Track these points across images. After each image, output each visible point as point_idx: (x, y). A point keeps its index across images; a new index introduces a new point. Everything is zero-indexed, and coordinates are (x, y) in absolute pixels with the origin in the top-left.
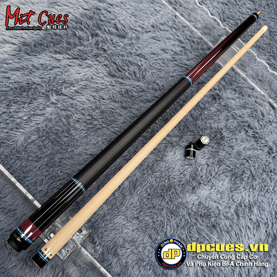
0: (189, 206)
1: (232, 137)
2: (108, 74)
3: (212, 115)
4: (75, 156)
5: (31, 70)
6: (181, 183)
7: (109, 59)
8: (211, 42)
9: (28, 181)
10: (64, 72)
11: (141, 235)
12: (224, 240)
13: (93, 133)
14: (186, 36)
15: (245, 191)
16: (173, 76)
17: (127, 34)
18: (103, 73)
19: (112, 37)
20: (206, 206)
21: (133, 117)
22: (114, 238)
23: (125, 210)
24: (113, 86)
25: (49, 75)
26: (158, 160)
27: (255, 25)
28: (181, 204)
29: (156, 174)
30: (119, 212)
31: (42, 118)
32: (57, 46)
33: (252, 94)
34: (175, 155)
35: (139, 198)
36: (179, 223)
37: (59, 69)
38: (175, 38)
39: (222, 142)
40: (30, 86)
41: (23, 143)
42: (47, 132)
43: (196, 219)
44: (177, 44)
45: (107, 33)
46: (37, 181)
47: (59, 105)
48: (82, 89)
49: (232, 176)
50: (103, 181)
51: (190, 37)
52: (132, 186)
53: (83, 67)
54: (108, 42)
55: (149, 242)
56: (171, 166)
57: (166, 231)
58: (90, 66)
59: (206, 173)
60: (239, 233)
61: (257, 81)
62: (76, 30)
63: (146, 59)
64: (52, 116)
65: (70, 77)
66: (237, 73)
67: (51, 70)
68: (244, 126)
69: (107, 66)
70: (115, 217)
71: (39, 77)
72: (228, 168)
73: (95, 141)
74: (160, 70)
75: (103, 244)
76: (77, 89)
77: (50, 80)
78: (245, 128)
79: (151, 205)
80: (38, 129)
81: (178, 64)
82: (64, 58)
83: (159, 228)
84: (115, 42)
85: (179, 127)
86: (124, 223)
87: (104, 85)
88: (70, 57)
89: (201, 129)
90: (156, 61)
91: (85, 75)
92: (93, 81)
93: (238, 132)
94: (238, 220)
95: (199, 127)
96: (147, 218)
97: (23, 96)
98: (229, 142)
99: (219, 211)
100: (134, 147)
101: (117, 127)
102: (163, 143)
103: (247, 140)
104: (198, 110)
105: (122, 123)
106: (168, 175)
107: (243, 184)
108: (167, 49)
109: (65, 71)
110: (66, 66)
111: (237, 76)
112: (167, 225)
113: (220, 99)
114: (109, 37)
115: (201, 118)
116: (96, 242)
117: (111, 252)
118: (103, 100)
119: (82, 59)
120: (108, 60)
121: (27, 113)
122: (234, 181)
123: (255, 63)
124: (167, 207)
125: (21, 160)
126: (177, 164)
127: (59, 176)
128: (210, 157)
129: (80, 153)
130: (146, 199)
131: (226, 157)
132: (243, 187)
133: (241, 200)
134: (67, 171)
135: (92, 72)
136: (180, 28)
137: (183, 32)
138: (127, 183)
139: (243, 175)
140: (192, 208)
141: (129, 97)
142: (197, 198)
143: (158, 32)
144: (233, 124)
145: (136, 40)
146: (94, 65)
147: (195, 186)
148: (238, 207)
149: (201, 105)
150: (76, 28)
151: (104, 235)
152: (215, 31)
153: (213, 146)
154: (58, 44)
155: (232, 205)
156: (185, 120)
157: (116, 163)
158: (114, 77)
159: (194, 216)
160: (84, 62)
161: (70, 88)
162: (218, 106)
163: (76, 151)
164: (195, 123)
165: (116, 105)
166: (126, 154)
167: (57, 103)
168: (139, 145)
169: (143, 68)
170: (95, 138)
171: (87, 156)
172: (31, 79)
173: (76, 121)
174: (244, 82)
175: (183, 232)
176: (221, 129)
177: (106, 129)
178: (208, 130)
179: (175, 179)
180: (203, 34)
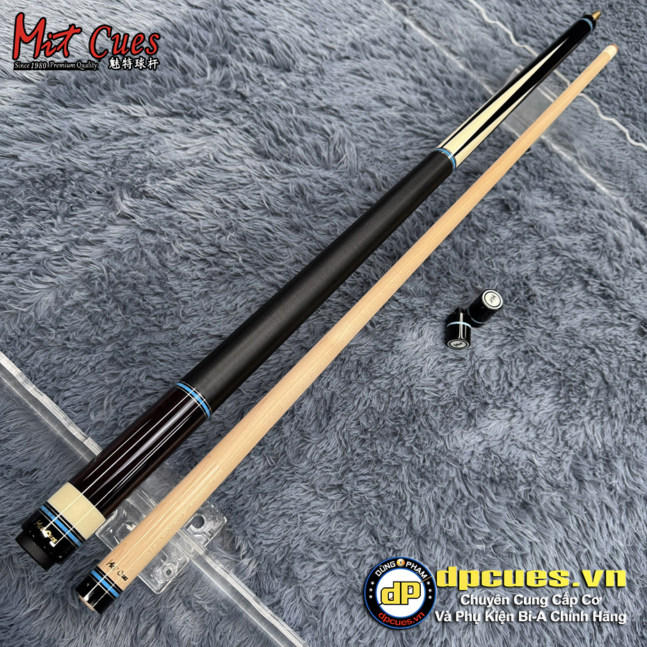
0: (463, 458)
1: (554, 296)
2: (254, 150)
3: (502, 247)
4: (182, 340)
5: (70, 139)
6: (441, 403)
7: (255, 116)
8: (489, 83)
9: (65, 399)
10: (147, 145)
11: (350, 530)
12: (553, 538)
13: (222, 287)
14: (431, 70)
15: (592, 422)
16: (407, 159)
17: (294, 63)
18: (242, 149)
19: (260, 69)
20: (504, 457)
21: (318, 250)
22: (283, 539)
23: (308, 467)
24: (267, 178)
25: (114, 152)
26: (382, 350)
27: (587, 50)
28: (444, 454)
29: (379, 381)
30: (293, 473)
31: (97, 251)
32: (130, 86)
33: (591, 199)
34: (421, 339)
35: (341, 438)
36: (442, 499)
37: (135, 138)
38: (405, 72)
39: (530, 308)
40: (67, 174)
41: (53, 309)
42: (110, 283)
43: (481, 490)
44: (411, 87)
45: (249, 59)
46: (89, 400)
47: (139, 220)
48: (194, 185)
49: (559, 386)
50: (251, 400)
51: (441, 72)
52: (322, 411)
53: (194, 133)
54: (252, 80)
55: (370, 546)
56: (413, 362)
57: (411, 519)
58: (209, 133)
59: (499, 380)
60: (586, 520)
61: (600, 170)
62: (175, 50)
63: (342, 118)
64: (121, 247)
65: (163, 155)
66: (551, 153)
67: (116, 139)
68: (578, 270)
69: (252, 131)
70: (285, 486)
71: (88, 155)
72: (548, 367)
73: (229, 305)
74: (374, 145)
75: (257, 551)
76: (180, 184)
77: (115, 161)
78: (583, 274)
79: (371, 457)
80: (89, 277)
81: (418, 130)
82: (148, 114)
83: (394, 512)
84: (268, 79)
85: (428, 272)
86: (306, 499)
87: (245, 177)
88: (163, 111)
89: (479, 277)
90: (366, 124)
91: (197, 153)
92: (219, 166)
93: (566, 285)
94: (580, 491)
95: (475, 273)
96: (362, 488)
97: (51, 197)
98: (546, 308)
99: (535, 469)
100: (323, 319)
101: (279, 273)
102: (393, 311)
103: (587, 303)
104: (470, 233)
105: (292, 264)
106: (407, 384)
107: (587, 404)
108: (388, 98)
109: (149, 142)
110: (154, 131)
111: (554, 159)
112: (413, 503)
113: (518, 208)
114: (251, 68)
115: (479, 252)
116: (239, 548)
117: (278, 572)
118: (245, 211)
119: (190, 116)
120: (252, 118)
121: (61, 239)
122: (565, 397)
123: (591, 132)
124: (411, 462)
125: (47, 349)
126: (428, 360)
127: (142, 388)
128: (505, 342)
129: (195, 333)
130: (357, 441)
131: (543, 342)
132: (587, 411)
133: (584, 442)
134: (164, 375)
135: (214, 146)
136: (416, 51)
137: (425, 60)
138: (309, 404)
139: (586, 383)
140: (469, 462)
141: (306, 205)
142: (480, 440)
143: (368, 58)
144: (554, 267)
145: (316, 75)
146: (219, 131)
147: (474, 410)
148: (578, 459)
149: (477, 223)
150: (175, 47)
151: (258, 530)
152: (497, 59)
153: (511, 316)
154: (133, 83)
155: (564, 456)
156: (440, 257)
157: (281, 358)
158: (269, 158)
159: (477, 482)
160: (197, 122)
161: (163, 182)
162: (515, 225)
163: (184, 329)
164: (465, 263)
165: (275, 220)
166: (305, 336)
167: (132, 214)
168: (334, 314)
169: (336, 137)
170: (229, 298)
171: (211, 341)
172: (69, 160)
173: (181, 258)
174: (571, 173)
175: (453, 521)
176: (527, 277)
177: (253, 277)
178: (497, 280)
179: (426, 393)
180: (470, 66)
